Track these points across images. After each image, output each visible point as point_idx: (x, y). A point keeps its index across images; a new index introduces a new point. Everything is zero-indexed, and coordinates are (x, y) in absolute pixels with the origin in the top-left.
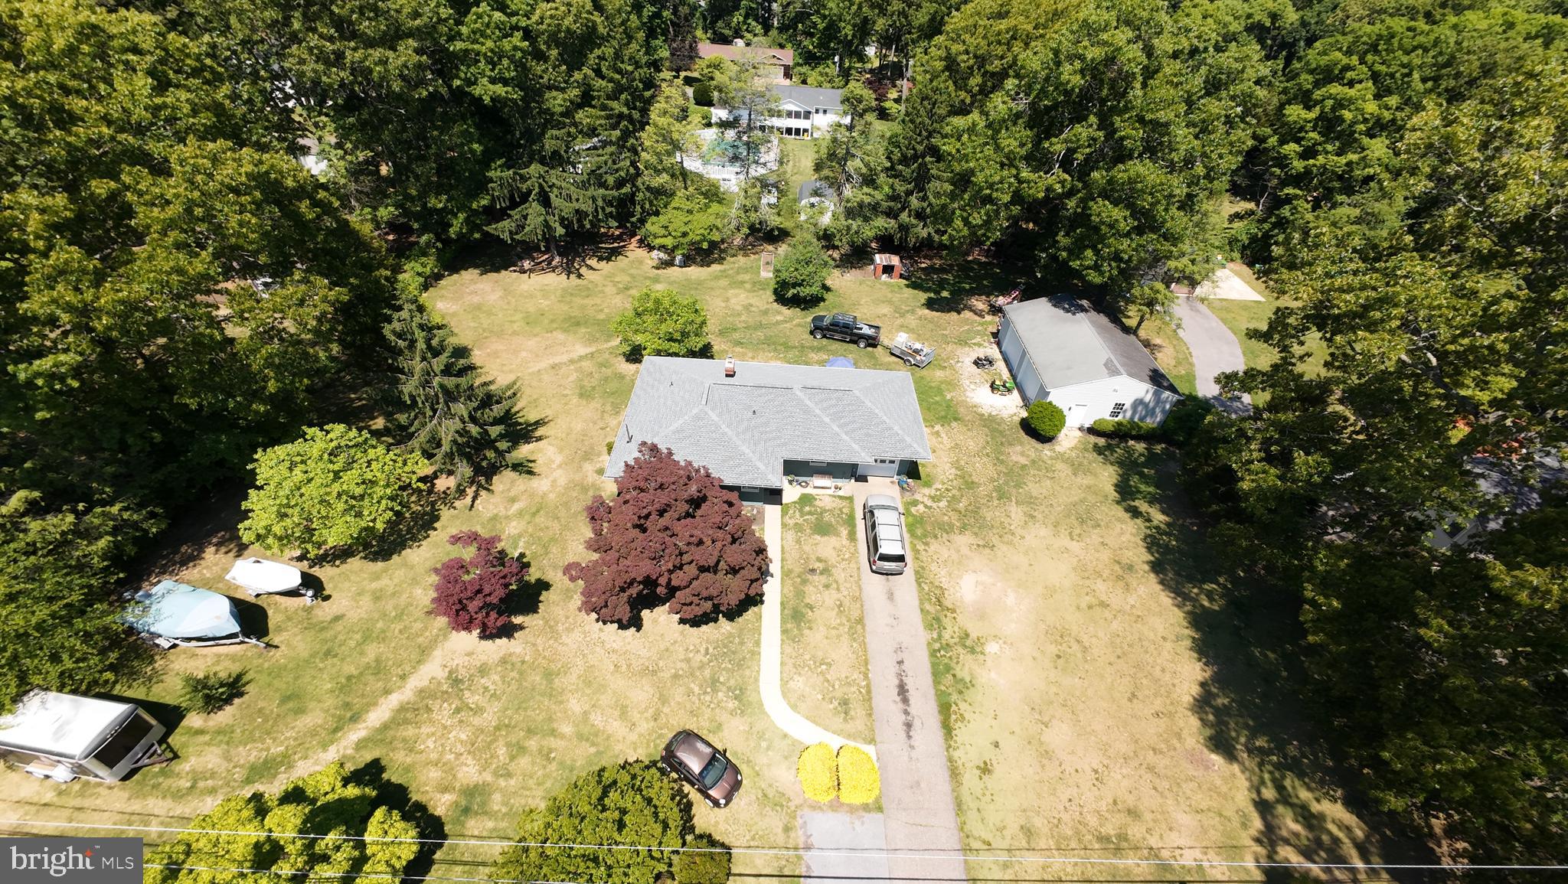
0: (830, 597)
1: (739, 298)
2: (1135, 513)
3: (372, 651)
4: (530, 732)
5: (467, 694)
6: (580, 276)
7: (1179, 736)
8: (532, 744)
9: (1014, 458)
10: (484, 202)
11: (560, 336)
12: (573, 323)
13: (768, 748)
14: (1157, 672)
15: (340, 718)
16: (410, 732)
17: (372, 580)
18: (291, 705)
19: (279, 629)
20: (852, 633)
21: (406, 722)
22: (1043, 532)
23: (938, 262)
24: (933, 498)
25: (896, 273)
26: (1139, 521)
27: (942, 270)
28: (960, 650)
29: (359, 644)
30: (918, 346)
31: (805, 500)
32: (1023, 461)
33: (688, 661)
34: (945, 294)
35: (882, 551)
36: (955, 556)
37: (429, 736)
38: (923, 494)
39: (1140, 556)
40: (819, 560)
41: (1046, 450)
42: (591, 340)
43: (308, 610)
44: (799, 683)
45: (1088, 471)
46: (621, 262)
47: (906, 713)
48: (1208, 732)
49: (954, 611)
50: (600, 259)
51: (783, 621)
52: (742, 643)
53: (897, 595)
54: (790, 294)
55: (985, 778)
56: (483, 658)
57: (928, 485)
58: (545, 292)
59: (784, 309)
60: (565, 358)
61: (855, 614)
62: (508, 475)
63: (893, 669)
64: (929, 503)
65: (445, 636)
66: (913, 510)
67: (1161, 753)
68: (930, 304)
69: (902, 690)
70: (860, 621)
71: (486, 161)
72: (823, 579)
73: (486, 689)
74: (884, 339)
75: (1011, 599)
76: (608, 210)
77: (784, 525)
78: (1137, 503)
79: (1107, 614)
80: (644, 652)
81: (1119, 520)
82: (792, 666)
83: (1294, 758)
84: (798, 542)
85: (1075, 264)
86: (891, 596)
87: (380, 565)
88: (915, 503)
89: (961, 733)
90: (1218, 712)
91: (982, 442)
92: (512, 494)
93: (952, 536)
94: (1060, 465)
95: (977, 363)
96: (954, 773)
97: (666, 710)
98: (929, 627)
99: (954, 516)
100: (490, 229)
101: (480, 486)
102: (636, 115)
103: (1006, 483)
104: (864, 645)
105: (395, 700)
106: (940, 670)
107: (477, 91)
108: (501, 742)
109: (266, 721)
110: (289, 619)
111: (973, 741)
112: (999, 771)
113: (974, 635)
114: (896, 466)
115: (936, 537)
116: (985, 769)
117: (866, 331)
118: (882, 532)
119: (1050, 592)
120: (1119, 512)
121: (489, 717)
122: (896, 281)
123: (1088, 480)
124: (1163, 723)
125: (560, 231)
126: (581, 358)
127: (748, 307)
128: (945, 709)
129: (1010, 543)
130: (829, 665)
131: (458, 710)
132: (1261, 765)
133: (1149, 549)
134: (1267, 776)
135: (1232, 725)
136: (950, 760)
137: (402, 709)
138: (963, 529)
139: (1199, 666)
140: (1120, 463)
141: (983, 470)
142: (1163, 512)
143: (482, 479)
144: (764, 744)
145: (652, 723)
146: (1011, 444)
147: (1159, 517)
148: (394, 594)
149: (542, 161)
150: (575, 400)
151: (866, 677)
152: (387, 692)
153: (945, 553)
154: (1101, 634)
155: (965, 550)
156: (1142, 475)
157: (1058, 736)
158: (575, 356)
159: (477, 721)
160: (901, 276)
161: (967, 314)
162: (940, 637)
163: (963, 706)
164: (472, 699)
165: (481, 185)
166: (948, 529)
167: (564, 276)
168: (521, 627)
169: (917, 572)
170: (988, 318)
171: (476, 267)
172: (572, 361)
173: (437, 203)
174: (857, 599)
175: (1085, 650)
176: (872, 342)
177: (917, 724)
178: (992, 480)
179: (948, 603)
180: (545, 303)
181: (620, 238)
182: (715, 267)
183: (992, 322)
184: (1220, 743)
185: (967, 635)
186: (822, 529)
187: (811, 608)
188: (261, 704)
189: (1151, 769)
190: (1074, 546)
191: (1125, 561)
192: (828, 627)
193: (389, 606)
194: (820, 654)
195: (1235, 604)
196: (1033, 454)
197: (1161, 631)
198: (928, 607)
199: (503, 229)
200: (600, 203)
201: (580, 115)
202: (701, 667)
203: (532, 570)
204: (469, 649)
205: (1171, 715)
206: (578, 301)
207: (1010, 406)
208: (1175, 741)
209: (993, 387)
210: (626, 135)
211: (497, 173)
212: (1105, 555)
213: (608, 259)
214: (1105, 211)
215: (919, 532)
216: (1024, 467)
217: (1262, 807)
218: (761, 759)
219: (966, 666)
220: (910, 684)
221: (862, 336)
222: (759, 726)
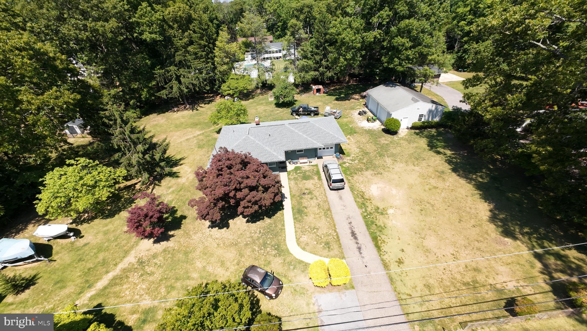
0: (314, 202)
1: (261, 108)
2: (439, 153)
3: (101, 256)
4: (177, 279)
5: (147, 267)
6: (197, 110)
7: (487, 233)
8: (178, 285)
9: (383, 142)
10: (154, 83)
11: (190, 129)
12: (195, 125)
13: (294, 268)
14: (468, 209)
15: (83, 288)
16: (117, 288)
17: (103, 227)
18: (59, 285)
19: (57, 253)
20: (326, 215)
21: (116, 284)
22: (401, 165)
23: (338, 87)
24: (352, 160)
26: (441, 155)
27: (339, 89)
28: (376, 214)
29: (95, 254)
30: (335, 111)
31: (297, 169)
32: (387, 142)
33: (252, 237)
34: (342, 96)
35: (333, 178)
36: (366, 179)
37: (127, 289)
38: (346, 159)
39: (447, 168)
40: (306, 189)
41: (395, 137)
42: (203, 129)
43: (72, 243)
44: (304, 238)
45: (414, 142)
46: (213, 103)
47: (357, 243)
48: (500, 230)
49: (370, 200)
50: (205, 104)
51: (294, 215)
52: (276, 226)
53: (343, 197)
54: (281, 102)
55: (401, 265)
56: (155, 251)
57: (349, 156)
58: (183, 117)
59: (280, 109)
60: (192, 136)
61: (326, 207)
62: (168, 179)
63: (348, 226)
64: (351, 162)
65: (137, 245)
66: (344, 165)
67: (481, 242)
68: (337, 99)
69: (353, 234)
70: (329, 209)
71: (153, 67)
72: (310, 196)
73: (156, 264)
74: (321, 111)
75: (394, 192)
76: (205, 83)
77: (289, 179)
78: (438, 149)
79: (438, 190)
80: (231, 237)
81: (432, 156)
82: (300, 232)
83: (544, 234)
84: (296, 184)
86: (341, 198)
87: (108, 220)
88: (345, 163)
89: (384, 248)
90: (501, 220)
91: (368, 138)
92: (170, 185)
93: (363, 172)
94: (402, 142)
95: (360, 114)
96: (386, 266)
97: (243, 259)
98: (360, 207)
99: (362, 166)
100: (158, 94)
101: (155, 184)
102: (211, 46)
103: (382, 150)
104: (332, 219)
105: (111, 275)
106: (369, 223)
107: (144, 37)
108: (163, 286)
109: (45, 294)
110: (62, 248)
111: (391, 250)
112: (406, 262)
113: (381, 207)
114: (333, 149)
115: (356, 174)
116: (400, 262)
117: (313, 109)
118: (332, 172)
119: (411, 187)
120: (432, 153)
121: (157, 276)
122: (322, 94)
123: (415, 145)
124: (477, 229)
125: (186, 90)
126: (198, 135)
127: (265, 111)
128: (375, 239)
129: (389, 171)
130: (318, 229)
131: (142, 275)
132: (530, 239)
133: (449, 164)
134: (534, 244)
135: (510, 224)
136: (382, 260)
137: (114, 278)
138: (367, 169)
139: (486, 204)
140: (427, 137)
141: (370, 148)
142: (451, 150)
143: (157, 182)
144: (292, 267)
145: (236, 267)
146: (380, 138)
147: (449, 152)
148: (114, 231)
149: (176, 66)
150: (196, 149)
151: (335, 231)
152: (107, 272)
153: (361, 179)
154: (438, 199)
155: (369, 177)
156: (438, 140)
157: (431, 242)
158: (195, 135)
159: (151, 278)
161: (352, 100)
162: (366, 210)
163: (383, 236)
164: (148, 269)
165: (152, 78)
166: (361, 170)
167: (191, 111)
168: (173, 236)
169: (350, 188)
170: (361, 100)
171: (155, 113)
172: (194, 137)
173: (135, 86)
174: (326, 201)
175: (433, 206)
176: (316, 113)
177: (363, 247)
178: (375, 151)
179: (367, 197)
180: (183, 120)
181: (213, 97)
182: (251, 100)
183: (363, 101)
184: (507, 233)
185: (378, 208)
186: (306, 177)
187: (306, 208)
188: (44, 287)
189: (479, 249)
190: (416, 168)
191: (439, 170)
192: (315, 214)
193: (111, 237)
194: (313, 225)
195: (493, 179)
196: (390, 139)
197: (464, 194)
198: (358, 200)
199: (163, 94)
200: (201, 80)
201: (190, 48)
202: (258, 238)
203: (178, 212)
204: (148, 248)
205: (480, 225)
206: (197, 117)
207: (377, 125)
208: (486, 236)
209: (368, 120)
210: (207, 54)
211: (158, 71)
212: (431, 170)
213: (208, 104)
214: (398, 40)
215: (348, 173)
216: (387, 144)
217: (537, 256)
218: (291, 274)
219: (381, 220)
220: (356, 231)
221: (312, 111)
222: (288, 259)
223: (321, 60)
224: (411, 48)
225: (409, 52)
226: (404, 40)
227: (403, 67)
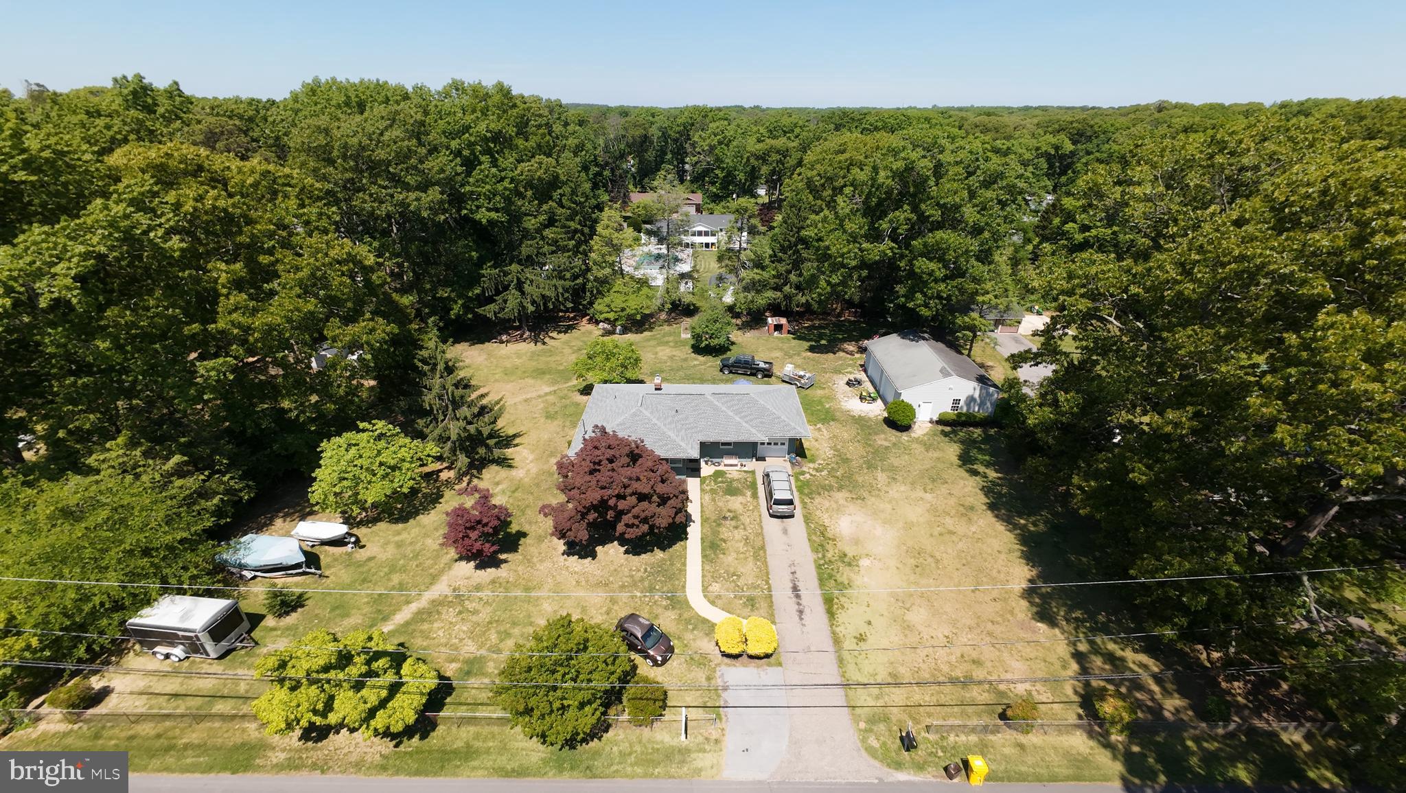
0: (739, 534)
1: (664, 352)
2: (974, 473)
3: (396, 579)
4: (514, 624)
5: (467, 603)
6: (544, 343)
7: (1012, 612)
8: (516, 631)
9: (879, 442)
10: (477, 291)
11: (530, 381)
12: (540, 373)
13: (694, 629)
14: (994, 573)
15: (374, 619)
16: (425, 626)
17: (394, 536)
18: (338, 612)
19: (329, 566)
20: (756, 557)
21: (423, 621)
22: (903, 488)
23: (817, 323)
24: (817, 470)
25: (785, 330)
26: (978, 478)
27: (820, 327)
28: (840, 564)
29: (386, 574)
30: (802, 373)
31: (718, 474)
32: (886, 444)
33: (632, 576)
34: (823, 342)
35: (775, 497)
36: (834, 506)
37: (439, 629)
38: (808, 467)
39: (981, 500)
40: (729, 511)
41: (904, 437)
42: (554, 383)
43: (349, 554)
44: (715, 588)
45: (937, 449)
46: (575, 333)
47: (799, 604)
48: (1035, 609)
49: (834, 540)
50: (560, 332)
51: (703, 550)
52: (672, 564)
53: (790, 531)
54: (703, 345)
55: (861, 644)
56: (479, 580)
57: (813, 461)
58: (519, 356)
59: (701, 358)
60: (534, 395)
61: (758, 544)
62: (494, 468)
63: (788, 577)
64: (814, 473)
65: (450, 568)
66: (801, 477)
67: (998, 623)
68: (812, 349)
69: (795, 589)
70: (763, 548)
71: (480, 264)
72: (733, 523)
73: (481, 599)
74: (776, 371)
75: (879, 531)
76: (566, 295)
77: (702, 490)
78: (975, 467)
79: (954, 538)
80: (598, 572)
81: (962, 478)
82: (710, 578)
83: (1103, 623)
84: (714, 500)
85: (911, 305)
86: (785, 531)
87: (400, 526)
88: (803, 473)
89: (841, 617)
90: (1043, 597)
91: (854, 432)
92: (497, 479)
93: (832, 493)
94: (914, 446)
95: (849, 383)
96: (837, 641)
97: (616, 607)
98: (815, 551)
99: (833, 481)
100: (480, 311)
101: (473, 475)
102: (586, 230)
103: (873, 458)
104: (765, 563)
105: (414, 607)
106: (825, 575)
107: (478, 217)
108: (493, 631)
109: (321, 621)
110: (336, 560)
111: (851, 620)
112: (871, 640)
113: (850, 555)
114: (786, 447)
115: (819, 494)
116: (861, 638)
117: (762, 365)
118: (775, 485)
119: (909, 526)
120: (962, 473)
121: (484, 615)
122: (785, 335)
123: (936, 454)
124: (998, 605)
125: (531, 308)
126: (546, 394)
127: (672, 358)
128: (829, 602)
129: (878, 496)
130: (739, 576)
131: (460, 612)
132: (1076, 629)
133: (986, 495)
134: (1081, 635)
135: (1054, 604)
136: (834, 633)
137: (420, 612)
138: (840, 489)
139: (1026, 568)
140: (962, 442)
141: (855, 451)
142: (996, 471)
143: (475, 472)
144: (690, 627)
145: (605, 617)
146: (876, 434)
147: (992, 474)
148: (411, 543)
149: (520, 262)
150: (543, 420)
151: (767, 583)
152: (408, 602)
153: (827, 504)
154: (950, 551)
155: (842, 502)
156: (980, 449)
157: (918, 616)
158: (542, 393)
159: (474, 618)
160: (789, 332)
161: (841, 354)
162: (824, 556)
163: (843, 599)
164: (470, 606)
165: (475, 280)
166: (829, 488)
167: (532, 344)
168: (505, 561)
169: (805, 516)
170: (857, 356)
171: (466, 341)
172: (540, 396)
173: (443, 293)
174: (761, 534)
175: (937, 561)
176: (767, 374)
177: (807, 611)
178: (863, 457)
179: (830, 534)
180: (518, 362)
181: (574, 318)
182: (646, 333)
183: (860, 358)
184: (1045, 615)
185: (845, 555)
186: (732, 490)
187: (725, 541)
188: (317, 611)
189: (990, 634)
190: (928, 496)
191: (967, 504)
192: (738, 553)
193: (408, 551)
194: (732, 570)
195: (1055, 528)
196: (893, 439)
197: (997, 547)
198: (814, 538)
199: (489, 310)
200: (560, 290)
201: (547, 232)
202: (642, 580)
203: (513, 526)
204: (468, 575)
205: (1005, 600)
206: (543, 359)
207: (877, 410)
208: (1009, 616)
209: (862, 398)
210: (579, 244)
211: (488, 271)
212: (952, 501)
213: (566, 332)
214: (923, 265)
215: (806, 491)
216: (887, 448)
217: (1078, 656)
218: (688, 636)
219: (845, 574)
220: (801, 585)
221: (759, 370)
222: (686, 615)
223: (789, 272)
224: (945, 279)
225: (942, 286)
226: (933, 266)
227: (930, 309)
